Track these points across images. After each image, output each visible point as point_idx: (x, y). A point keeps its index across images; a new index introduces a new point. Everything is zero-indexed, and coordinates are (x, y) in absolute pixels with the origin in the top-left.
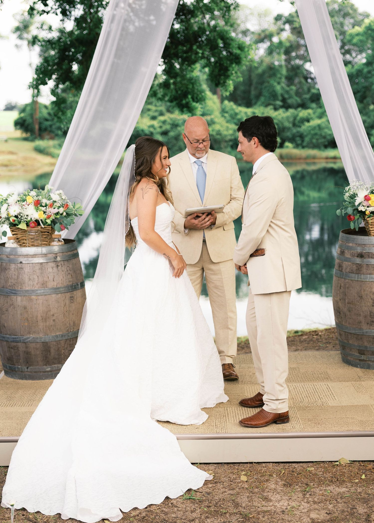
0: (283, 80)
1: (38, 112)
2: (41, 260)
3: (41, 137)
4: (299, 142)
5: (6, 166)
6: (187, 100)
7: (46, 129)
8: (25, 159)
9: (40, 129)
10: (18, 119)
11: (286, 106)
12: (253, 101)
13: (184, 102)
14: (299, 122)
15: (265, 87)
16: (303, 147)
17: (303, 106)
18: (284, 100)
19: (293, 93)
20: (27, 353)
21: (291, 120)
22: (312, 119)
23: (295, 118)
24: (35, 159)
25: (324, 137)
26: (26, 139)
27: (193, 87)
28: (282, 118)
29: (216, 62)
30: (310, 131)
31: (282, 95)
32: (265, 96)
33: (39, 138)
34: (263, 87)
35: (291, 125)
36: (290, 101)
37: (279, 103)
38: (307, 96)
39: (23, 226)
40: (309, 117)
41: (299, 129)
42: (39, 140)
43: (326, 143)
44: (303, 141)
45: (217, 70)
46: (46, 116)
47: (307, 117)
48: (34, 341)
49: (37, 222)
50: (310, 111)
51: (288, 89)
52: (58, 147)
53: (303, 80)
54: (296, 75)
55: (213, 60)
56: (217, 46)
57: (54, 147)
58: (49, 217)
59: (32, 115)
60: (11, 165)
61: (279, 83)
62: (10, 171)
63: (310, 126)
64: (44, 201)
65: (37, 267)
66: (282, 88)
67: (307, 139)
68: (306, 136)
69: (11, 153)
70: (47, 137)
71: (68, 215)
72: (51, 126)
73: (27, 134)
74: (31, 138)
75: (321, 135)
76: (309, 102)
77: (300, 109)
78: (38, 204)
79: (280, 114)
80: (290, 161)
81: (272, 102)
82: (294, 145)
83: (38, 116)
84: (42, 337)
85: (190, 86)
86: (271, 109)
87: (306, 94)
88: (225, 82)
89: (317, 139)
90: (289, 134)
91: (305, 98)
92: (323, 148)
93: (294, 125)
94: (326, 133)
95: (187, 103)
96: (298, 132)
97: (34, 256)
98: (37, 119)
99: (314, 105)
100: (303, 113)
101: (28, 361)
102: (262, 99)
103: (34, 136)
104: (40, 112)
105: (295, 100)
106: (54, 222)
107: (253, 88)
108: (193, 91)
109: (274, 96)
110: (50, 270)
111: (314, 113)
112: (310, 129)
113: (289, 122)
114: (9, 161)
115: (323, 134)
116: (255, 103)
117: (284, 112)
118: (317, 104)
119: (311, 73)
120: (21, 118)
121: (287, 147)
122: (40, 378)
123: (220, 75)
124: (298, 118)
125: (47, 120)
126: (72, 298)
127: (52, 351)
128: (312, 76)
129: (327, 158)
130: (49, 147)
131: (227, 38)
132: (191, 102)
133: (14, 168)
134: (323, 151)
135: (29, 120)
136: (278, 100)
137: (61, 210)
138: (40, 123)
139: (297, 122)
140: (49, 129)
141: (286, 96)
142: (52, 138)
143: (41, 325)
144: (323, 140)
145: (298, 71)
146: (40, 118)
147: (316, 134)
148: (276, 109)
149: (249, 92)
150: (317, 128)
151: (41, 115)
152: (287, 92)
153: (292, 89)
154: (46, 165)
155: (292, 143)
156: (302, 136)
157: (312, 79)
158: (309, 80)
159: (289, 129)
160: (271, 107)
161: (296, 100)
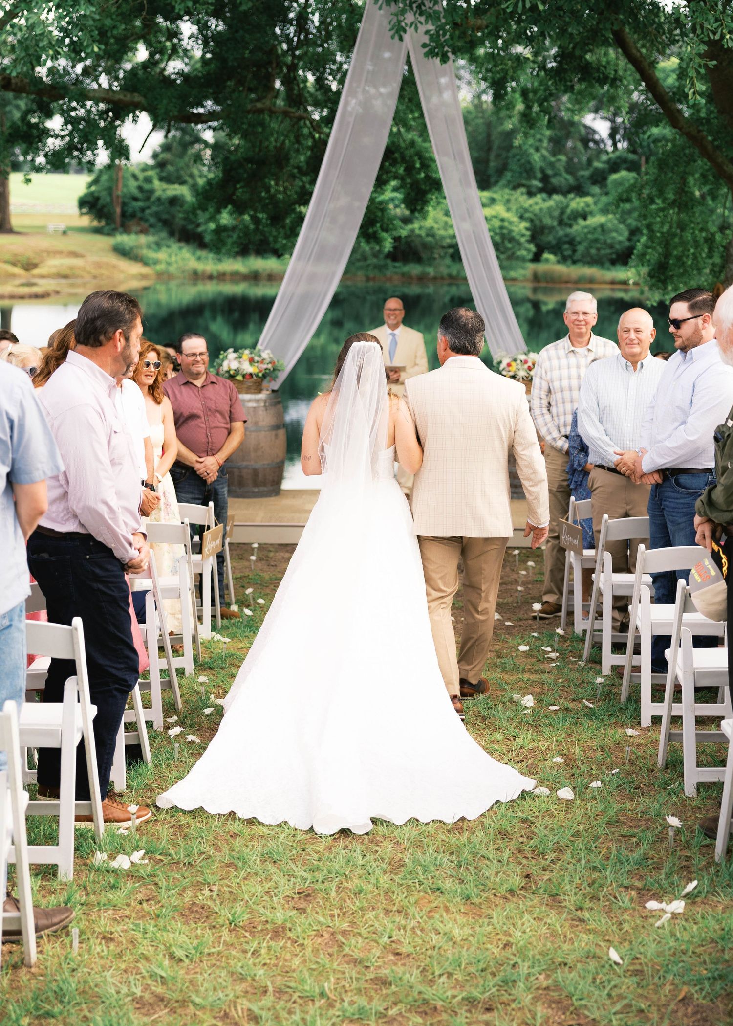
0: (545, 143)
1: (120, 185)
2: (254, 405)
3: (126, 229)
4: (568, 253)
5: (66, 277)
6: (375, 229)
7: (133, 215)
8: (99, 265)
9: (123, 214)
10: (86, 195)
11: (549, 190)
12: (493, 180)
13: (371, 231)
14: (569, 218)
15: (514, 156)
16: (574, 262)
17: (579, 190)
18: (545, 179)
19: (561, 167)
20: (241, 477)
21: (556, 213)
22: (591, 213)
23: (562, 212)
24: (114, 267)
25: (611, 246)
26: (97, 231)
27: (383, 214)
28: (541, 210)
29: (412, 185)
30: (586, 234)
31: (542, 171)
32: (512, 170)
33: (121, 230)
34: (510, 154)
35: (555, 223)
36: (555, 181)
37: (537, 183)
38: (586, 173)
39: (239, 378)
40: (587, 209)
41: (568, 230)
42: (121, 233)
43: (614, 256)
44: (574, 251)
45: (413, 194)
46: (136, 192)
47: (583, 209)
48: (246, 467)
49: (251, 375)
50: (589, 199)
51: (553, 159)
52: (153, 246)
53: (579, 145)
54: (568, 136)
55: (408, 181)
56: (413, 167)
57: (149, 247)
58: (261, 371)
59: (110, 190)
60: (76, 277)
61: (537, 149)
62: (72, 285)
63: (586, 227)
64: (256, 358)
65: (251, 410)
66: (544, 157)
67: (581, 249)
68: (580, 243)
69: (74, 254)
70: (135, 228)
71: (274, 370)
72: (143, 210)
73: (99, 221)
74: (106, 229)
75: (605, 243)
76: (589, 182)
77: (571, 195)
78: (251, 361)
79: (536, 204)
80: (550, 285)
81: (524, 182)
82: (559, 257)
83: (120, 191)
84: (253, 464)
85: (379, 214)
86: (522, 194)
87: (583, 169)
88: (422, 209)
89: (598, 250)
90: (550, 238)
91: (583, 176)
92: (608, 264)
93: (561, 222)
94: (613, 238)
95: (375, 233)
96: (567, 235)
97: (249, 401)
98: (118, 197)
99: (596, 189)
100: (577, 203)
101: (241, 484)
102: (508, 175)
103: (113, 226)
104: (126, 186)
105: (564, 179)
106: (264, 376)
107: (492, 156)
108: (382, 220)
109: (528, 170)
110: (261, 413)
111: (596, 203)
112: (586, 230)
113: (552, 217)
114: (72, 268)
115: (609, 241)
116: (496, 182)
117: (544, 200)
118: (601, 188)
119: (594, 132)
120: (92, 194)
121: (547, 260)
122: (249, 497)
123: (417, 200)
124: (569, 211)
125: (135, 199)
126: (276, 435)
127: (260, 476)
128: (597, 137)
129: (613, 282)
130: (139, 247)
131: (426, 159)
132: (380, 231)
133: (79, 281)
134: (609, 269)
135: (105, 198)
136: (535, 178)
137: (270, 366)
138: (124, 204)
139: (565, 217)
140: (139, 215)
141: (550, 172)
142: (144, 231)
143: (253, 455)
144: (608, 251)
145: (572, 129)
146: (124, 196)
147: (596, 240)
148: (530, 194)
149: (487, 161)
150: (599, 230)
151: (125, 190)
152: (552, 165)
153: (559, 160)
154: (134, 277)
155: (555, 254)
156: (572, 242)
157: (596, 143)
158: (591, 144)
159: (552, 228)
160: (523, 190)
161: (566, 179)
